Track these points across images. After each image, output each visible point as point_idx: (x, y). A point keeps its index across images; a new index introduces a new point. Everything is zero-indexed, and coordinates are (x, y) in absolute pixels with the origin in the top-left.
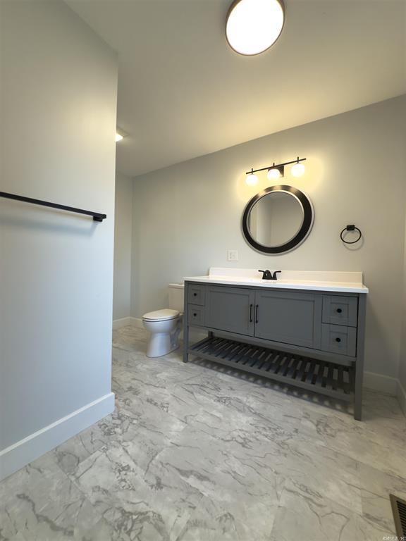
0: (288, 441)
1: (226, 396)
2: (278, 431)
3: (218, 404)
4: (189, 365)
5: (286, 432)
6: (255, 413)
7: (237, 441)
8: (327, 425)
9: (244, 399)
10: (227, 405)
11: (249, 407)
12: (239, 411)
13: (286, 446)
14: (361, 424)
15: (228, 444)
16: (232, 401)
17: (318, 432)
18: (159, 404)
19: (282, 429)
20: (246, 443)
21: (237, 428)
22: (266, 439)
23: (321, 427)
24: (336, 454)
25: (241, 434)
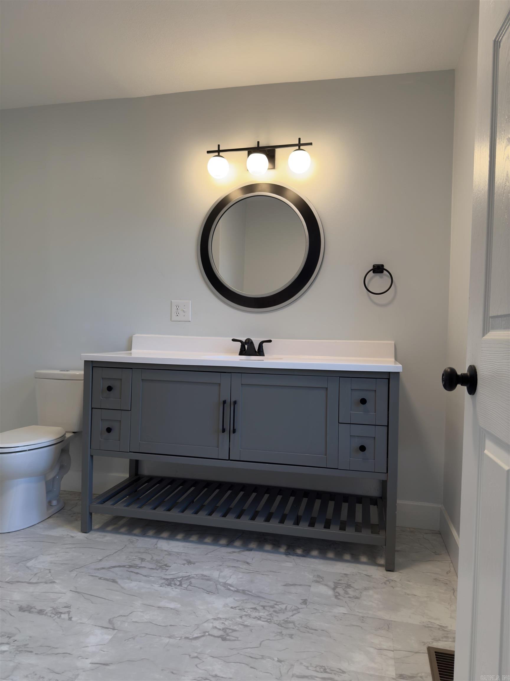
0: (295, 618)
1: (181, 574)
2: (277, 607)
3: (169, 589)
4: (94, 536)
5: (289, 607)
6: (237, 591)
7: (211, 635)
8: (349, 586)
9: (215, 574)
10: (186, 589)
11: (225, 585)
12: (209, 592)
13: (291, 625)
14: (394, 576)
15: (197, 643)
16: (193, 580)
17: (336, 597)
18: (48, 610)
19: (283, 604)
20: (228, 635)
21: (210, 617)
22: (259, 622)
23: (340, 590)
24: (362, 619)
25: (217, 624)
